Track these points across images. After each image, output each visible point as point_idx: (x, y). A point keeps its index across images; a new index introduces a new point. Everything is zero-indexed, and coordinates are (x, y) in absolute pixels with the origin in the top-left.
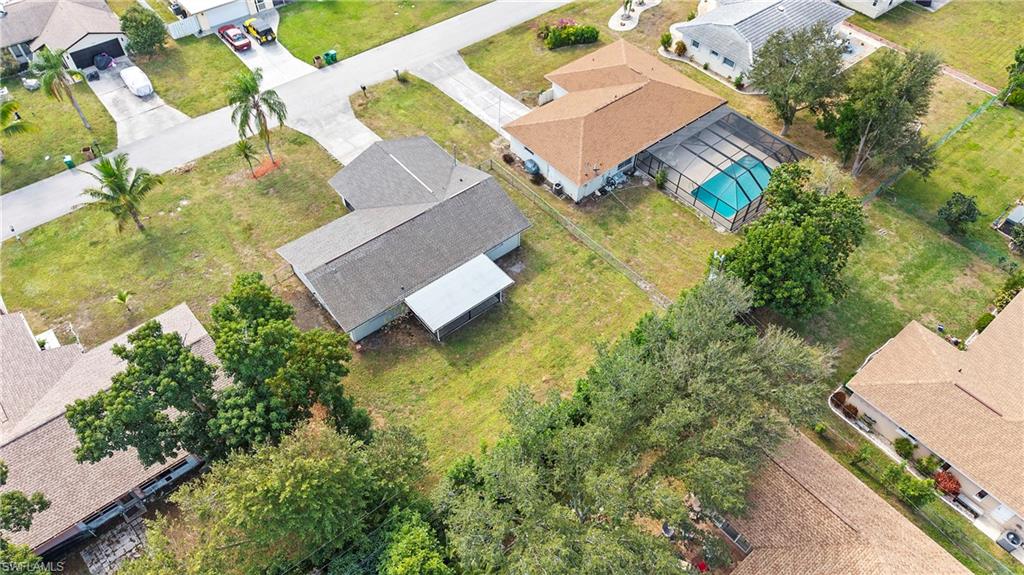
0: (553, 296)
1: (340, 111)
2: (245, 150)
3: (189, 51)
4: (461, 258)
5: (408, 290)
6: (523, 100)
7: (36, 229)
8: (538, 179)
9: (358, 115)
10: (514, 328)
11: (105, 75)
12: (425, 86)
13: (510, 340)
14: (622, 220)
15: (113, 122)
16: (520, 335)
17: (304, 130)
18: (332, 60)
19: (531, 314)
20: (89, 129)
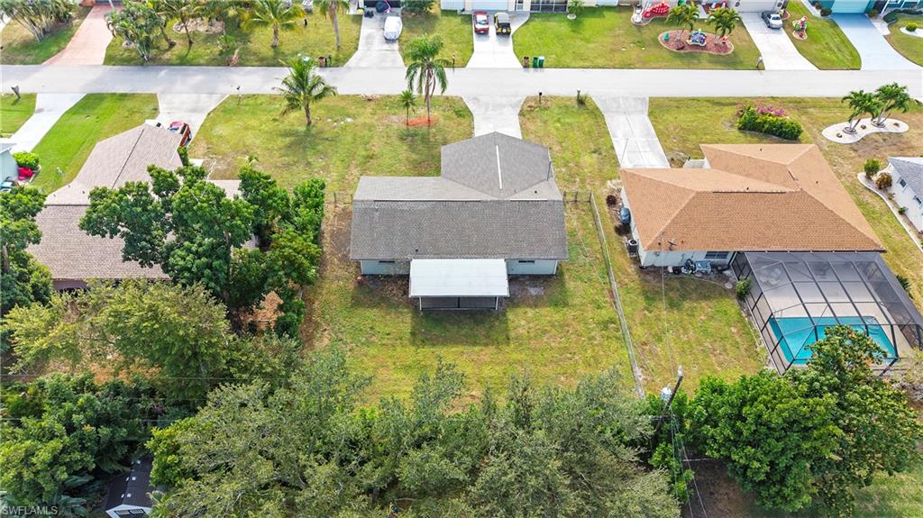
0: (545, 332)
1: (511, 105)
2: (407, 100)
3: (445, 21)
4: (483, 252)
5: (419, 254)
6: (672, 159)
7: (254, 95)
8: (624, 229)
9: (521, 114)
10: (488, 337)
11: (377, 17)
12: (596, 114)
13: (475, 344)
14: (673, 305)
15: (356, 49)
16: (486, 345)
17: (471, 107)
18: (539, 65)
19: (512, 334)
20: (339, 47)
